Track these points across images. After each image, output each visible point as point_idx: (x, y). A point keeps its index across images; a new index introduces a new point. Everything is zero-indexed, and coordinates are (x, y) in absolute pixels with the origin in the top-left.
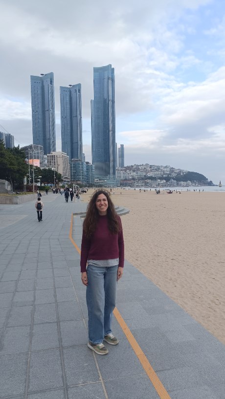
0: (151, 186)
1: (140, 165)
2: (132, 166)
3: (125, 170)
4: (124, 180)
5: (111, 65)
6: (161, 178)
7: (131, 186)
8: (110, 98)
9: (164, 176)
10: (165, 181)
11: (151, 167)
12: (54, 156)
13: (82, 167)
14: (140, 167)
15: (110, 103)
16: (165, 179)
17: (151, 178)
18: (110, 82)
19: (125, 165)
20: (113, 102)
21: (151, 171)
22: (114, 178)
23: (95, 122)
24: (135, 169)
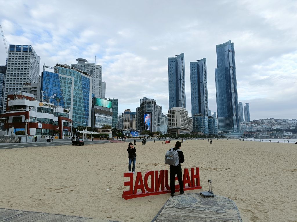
0: (276, 137)
1: (265, 120)
2: (258, 121)
3: (251, 124)
4: (249, 132)
5: (230, 41)
6: (287, 131)
7: (255, 137)
8: (231, 65)
9: (291, 128)
10: (292, 133)
11: (276, 120)
12: (174, 111)
13: (204, 120)
14: (266, 121)
15: (231, 69)
16: (292, 131)
17: (277, 130)
18: (230, 53)
19: (251, 120)
20: (234, 68)
21: (277, 124)
22: (238, 130)
23: (219, 85)
24: (261, 123)
